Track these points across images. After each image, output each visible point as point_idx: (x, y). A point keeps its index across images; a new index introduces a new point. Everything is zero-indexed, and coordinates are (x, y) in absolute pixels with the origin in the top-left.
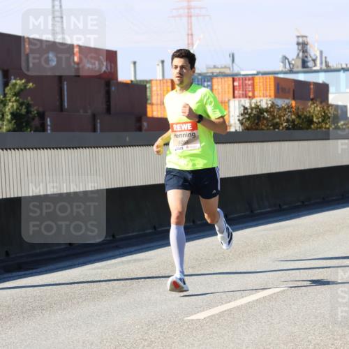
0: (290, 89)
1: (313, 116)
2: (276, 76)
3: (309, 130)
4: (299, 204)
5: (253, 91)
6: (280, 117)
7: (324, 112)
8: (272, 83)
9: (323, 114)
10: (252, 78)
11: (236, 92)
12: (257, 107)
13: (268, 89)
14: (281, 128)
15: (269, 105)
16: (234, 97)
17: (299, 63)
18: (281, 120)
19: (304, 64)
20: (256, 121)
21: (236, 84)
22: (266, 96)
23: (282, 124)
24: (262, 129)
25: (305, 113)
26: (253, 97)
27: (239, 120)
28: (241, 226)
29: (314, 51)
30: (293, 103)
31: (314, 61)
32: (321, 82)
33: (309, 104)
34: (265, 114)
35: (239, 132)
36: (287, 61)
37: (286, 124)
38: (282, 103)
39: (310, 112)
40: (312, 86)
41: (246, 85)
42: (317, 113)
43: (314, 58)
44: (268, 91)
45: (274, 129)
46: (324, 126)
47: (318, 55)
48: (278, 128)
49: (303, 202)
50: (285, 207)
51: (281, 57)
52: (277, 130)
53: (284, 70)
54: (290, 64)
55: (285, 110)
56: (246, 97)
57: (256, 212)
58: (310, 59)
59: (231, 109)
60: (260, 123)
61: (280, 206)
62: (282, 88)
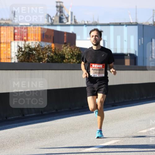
0: (51, 36)
1: (65, 54)
2: (42, 27)
3: (62, 63)
4: (54, 111)
5: (27, 36)
6: (43, 54)
7: (72, 52)
9: (71, 53)
10: (26, 27)
11: (16, 36)
12: (29, 47)
13: (37, 35)
14: (44, 61)
15: (37, 46)
16: (14, 40)
17: (58, 19)
18: (43, 56)
19: (61, 20)
20: (28, 57)
21: (16, 31)
22: (36, 40)
23: (44, 59)
24: (31, 62)
25: (60, 53)
26: (27, 40)
27: (16, 55)
28: (16, 124)
29: (67, 12)
30: (53, 45)
31: (67, 18)
32: (71, 32)
33: (63, 46)
34: (34, 52)
35: (16, 63)
36: (49, 18)
37: (47, 59)
38: (45, 45)
39: (63, 52)
40: (65, 35)
41: (22, 32)
42: (68, 52)
43: (67, 16)
44: (37, 37)
45: (39, 62)
46: (72, 60)
47: (70, 14)
48: (42, 62)
49: (57, 110)
50: (45, 113)
51: (46, 15)
52: (41, 62)
53: (47, 23)
54: (51, 19)
55: (47, 49)
56: (22, 40)
57: (26, 116)
58: (64, 17)
59: (13, 48)
60: (30, 58)
61: (42, 112)
62: (46, 35)
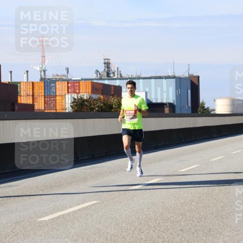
0: (100, 89)
1: (113, 105)
2: (92, 81)
3: (111, 112)
4: (104, 154)
5: (79, 90)
6: (94, 105)
8: (90, 85)
9: (118, 103)
10: (78, 82)
11: (69, 90)
12: (81, 98)
13: (88, 88)
14: (95, 111)
15: (88, 98)
16: (68, 93)
17: (105, 74)
19: (108, 74)
20: (81, 107)
21: (69, 85)
22: (87, 93)
23: (95, 109)
24: (84, 111)
25: (108, 103)
26: (79, 93)
27: (71, 106)
29: (113, 68)
30: (102, 97)
31: (114, 73)
32: (117, 85)
33: (111, 98)
34: (86, 102)
35: (71, 113)
36: (98, 73)
37: (97, 109)
38: (95, 96)
39: (111, 102)
40: (112, 88)
41: (75, 86)
42: (115, 103)
43: (114, 71)
44: (88, 90)
45: (91, 111)
47: (116, 70)
48: (93, 111)
50: (96, 156)
51: (95, 70)
53: (97, 78)
54: (100, 74)
55: (97, 100)
56: (75, 93)
57: (80, 159)
58: (111, 72)
59: (67, 100)
60: (83, 108)
61: (93, 156)
62: (95, 88)
